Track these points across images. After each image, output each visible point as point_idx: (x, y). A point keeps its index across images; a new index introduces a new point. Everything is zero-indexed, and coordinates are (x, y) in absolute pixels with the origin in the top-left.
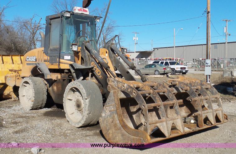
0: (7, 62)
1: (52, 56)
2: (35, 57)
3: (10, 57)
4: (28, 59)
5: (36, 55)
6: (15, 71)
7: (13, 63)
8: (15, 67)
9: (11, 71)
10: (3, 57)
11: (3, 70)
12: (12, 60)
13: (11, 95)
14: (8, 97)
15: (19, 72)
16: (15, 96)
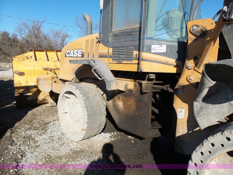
0: (41, 59)
1: (118, 47)
2: (81, 50)
3: (44, 53)
4: (68, 53)
5: (83, 47)
6: (51, 70)
7: (48, 60)
8: (51, 65)
9: (46, 69)
10: (36, 52)
11: (36, 69)
12: (47, 57)
13: (46, 100)
14: (44, 102)
15: (56, 71)
16: (52, 101)
